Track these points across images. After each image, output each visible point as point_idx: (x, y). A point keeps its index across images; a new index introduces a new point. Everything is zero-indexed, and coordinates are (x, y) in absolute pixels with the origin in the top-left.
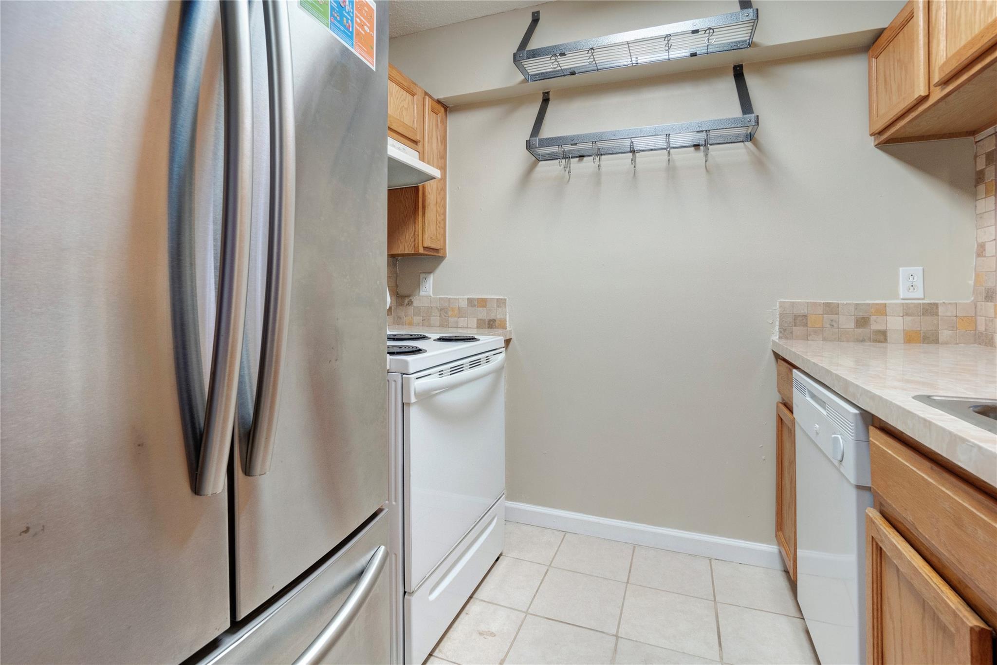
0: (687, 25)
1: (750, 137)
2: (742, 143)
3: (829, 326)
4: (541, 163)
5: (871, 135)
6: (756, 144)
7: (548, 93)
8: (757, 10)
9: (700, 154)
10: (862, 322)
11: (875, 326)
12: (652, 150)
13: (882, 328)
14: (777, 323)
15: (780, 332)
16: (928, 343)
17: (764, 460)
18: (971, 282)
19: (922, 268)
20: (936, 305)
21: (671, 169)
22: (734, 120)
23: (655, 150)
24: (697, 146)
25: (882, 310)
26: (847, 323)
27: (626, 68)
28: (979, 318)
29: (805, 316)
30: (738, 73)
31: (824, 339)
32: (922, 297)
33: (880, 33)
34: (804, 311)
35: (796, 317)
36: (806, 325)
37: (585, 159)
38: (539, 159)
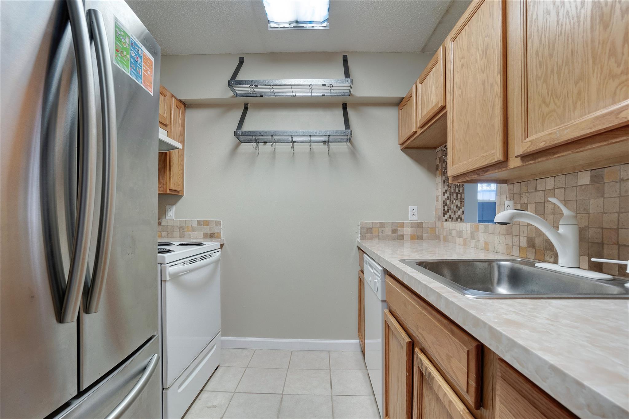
0: (320, 81)
1: (349, 140)
2: (345, 143)
3: (381, 233)
4: (242, 144)
5: (399, 145)
6: (352, 144)
7: (247, 104)
8: (352, 80)
9: (326, 147)
10: (394, 231)
11: (400, 233)
12: (302, 142)
13: (402, 234)
14: (359, 232)
15: (361, 237)
16: (419, 240)
17: (353, 299)
18: (434, 213)
19: (417, 206)
20: (422, 223)
21: (311, 153)
22: (341, 131)
23: (304, 142)
24: (324, 142)
25: (402, 225)
26: (389, 231)
27: (290, 97)
28: (436, 229)
29: (371, 229)
30: (345, 107)
31: (379, 239)
32: (417, 219)
33: (403, 98)
34: (371, 226)
35: (367, 229)
36: (371, 233)
37: (267, 143)
38: (241, 142)
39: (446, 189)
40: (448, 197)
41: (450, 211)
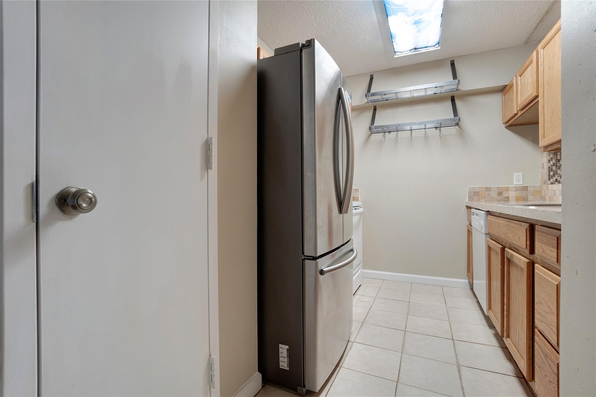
0: (433, 85)
1: (457, 124)
2: (454, 127)
3: (487, 196)
4: (373, 134)
5: (503, 124)
6: (459, 127)
7: (376, 106)
8: (459, 80)
9: (438, 131)
10: (500, 194)
11: (504, 195)
12: (418, 129)
13: (507, 196)
14: (468, 195)
15: (469, 198)
16: (524, 201)
17: (463, 247)
18: (540, 178)
19: (522, 173)
20: (527, 187)
21: (426, 136)
22: (451, 119)
23: (420, 129)
24: (436, 128)
25: (507, 189)
26: (494, 194)
27: (409, 98)
28: (542, 191)
29: (478, 192)
30: (453, 99)
31: (486, 201)
32: (522, 184)
33: (506, 86)
34: (478, 190)
35: (475, 192)
36: (478, 196)
37: (391, 133)
38: (372, 133)
39: (552, 156)
40: (554, 164)
41: (556, 176)
